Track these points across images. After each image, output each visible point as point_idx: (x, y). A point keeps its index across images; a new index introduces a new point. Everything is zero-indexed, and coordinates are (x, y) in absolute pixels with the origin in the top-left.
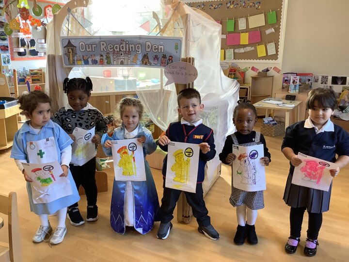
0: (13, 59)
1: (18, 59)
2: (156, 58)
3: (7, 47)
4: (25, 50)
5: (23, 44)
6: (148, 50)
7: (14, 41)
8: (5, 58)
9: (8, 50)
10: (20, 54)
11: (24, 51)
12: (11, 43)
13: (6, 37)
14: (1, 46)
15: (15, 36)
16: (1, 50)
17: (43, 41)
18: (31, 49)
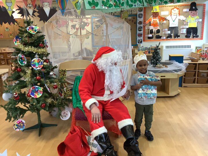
0: (144, 40)
1: (147, 41)
3: (142, 34)
4: (153, 36)
7: (147, 31)
8: (139, 40)
9: (141, 36)
10: (149, 38)
12: (144, 32)
13: (142, 29)
14: (138, 34)
15: (148, 28)
16: (138, 36)
17: (167, 30)
18: (156, 34)
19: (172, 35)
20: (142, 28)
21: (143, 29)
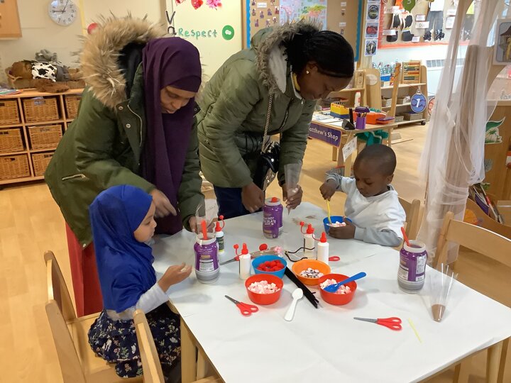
0: (380, 46)
1: (385, 47)
3: (376, 28)
4: (397, 32)
5: (397, 24)
7: (386, 20)
8: (370, 45)
9: (375, 33)
10: (390, 39)
11: (395, 34)
12: (381, 23)
13: (376, 13)
14: (368, 27)
15: (389, 12)
16: (368, 33)
17: (423, 18)
18: (405, 30)
19: (432, 31)
20: (377, 9)
21: (378, 14)
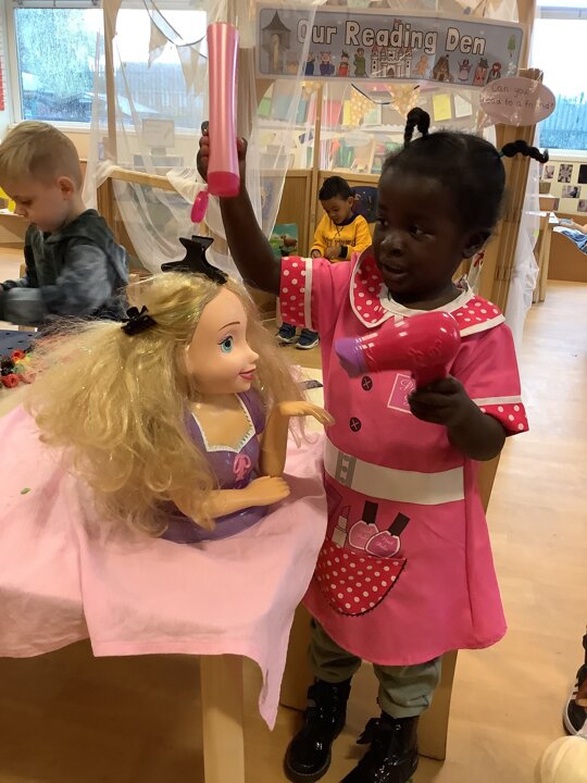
2: (465, 65)
6: (451, 47)
